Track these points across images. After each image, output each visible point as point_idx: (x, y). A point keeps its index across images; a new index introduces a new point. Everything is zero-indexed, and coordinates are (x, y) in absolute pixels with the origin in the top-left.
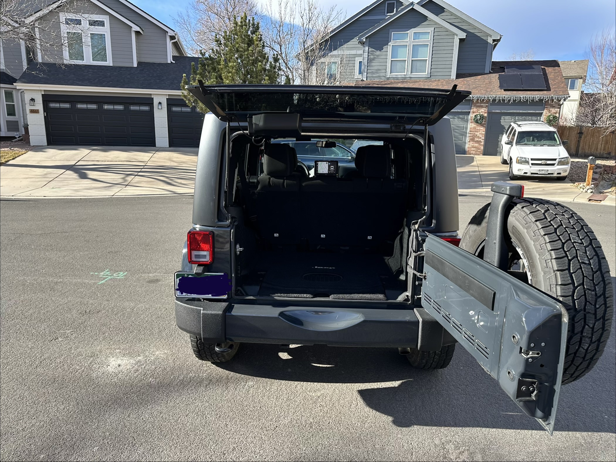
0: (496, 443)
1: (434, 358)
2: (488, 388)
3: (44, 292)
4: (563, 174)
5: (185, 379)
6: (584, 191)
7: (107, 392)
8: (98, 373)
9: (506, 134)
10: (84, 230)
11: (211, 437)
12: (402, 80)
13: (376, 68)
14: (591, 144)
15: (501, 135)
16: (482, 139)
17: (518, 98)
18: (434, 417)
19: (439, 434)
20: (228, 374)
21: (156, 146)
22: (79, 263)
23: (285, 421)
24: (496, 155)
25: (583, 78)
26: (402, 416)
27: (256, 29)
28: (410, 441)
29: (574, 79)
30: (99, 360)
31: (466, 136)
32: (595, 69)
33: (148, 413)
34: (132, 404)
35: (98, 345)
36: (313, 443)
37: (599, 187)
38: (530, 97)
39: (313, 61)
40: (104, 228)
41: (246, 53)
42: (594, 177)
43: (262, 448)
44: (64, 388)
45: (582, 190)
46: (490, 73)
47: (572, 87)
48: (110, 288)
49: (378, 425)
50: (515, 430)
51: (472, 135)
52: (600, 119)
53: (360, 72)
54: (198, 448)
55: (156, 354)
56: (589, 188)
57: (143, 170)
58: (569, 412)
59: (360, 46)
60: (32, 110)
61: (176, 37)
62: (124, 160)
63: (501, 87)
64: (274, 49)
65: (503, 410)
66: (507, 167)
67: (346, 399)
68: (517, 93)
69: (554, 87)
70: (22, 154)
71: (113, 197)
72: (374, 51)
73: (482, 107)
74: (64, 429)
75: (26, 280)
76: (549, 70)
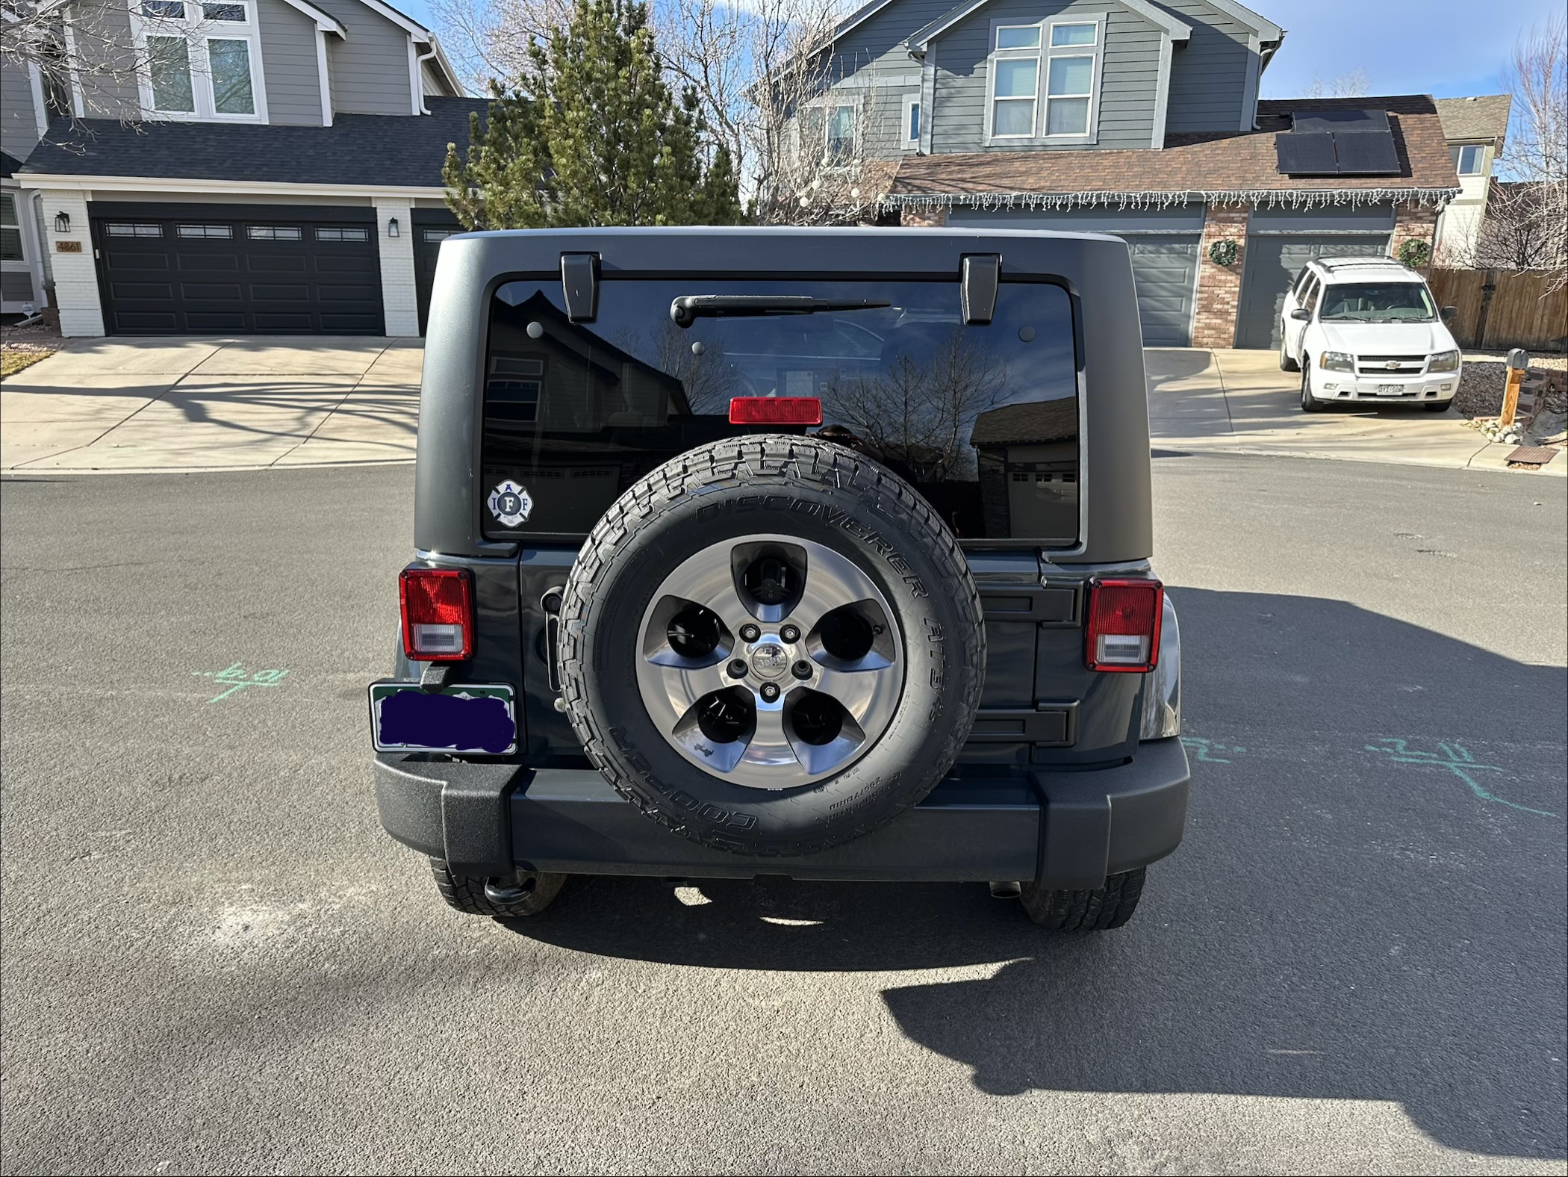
0: (1253, 1139)
1: (1088, 902)
2: (1236, 980)
3: (65, 727)
4: (1442, 396)
5: (421, 963)
6: (1497, 439)
7: (207, 1001)
8: (189, 951)
9: (1295, 293)
10: (185, 558)
11: (478, 1128)
12: (1022, 154)
13: (954, 121)
14: (1514, 315)
15: (1282, 294)
16: (1233, 307)
17: (1326, 196)
18: (1086, 1065)
19: (1100, 1115)
20: (537, 950)
21: (387, 335)
22: (164, 647)
23: (683, 1080)
24: (1267, 347)
25: (1496, 143)
26: (1000, 1062)
27: (638, 18)
28: (1019, 1137)
29: (1472, 145)
30: (193, 913)
31: (1191, 299)
32: (1526, 117)
33: (311, 1061)
34: (272, 1035)
35: (195, 871)
36: (755, 1143)
37: (1535, 428)
38: (1357, 195)
39: (792, 106)
40: (240, 551)
41: (612, 85)
42: (1522, 402)
43: (614, 1161)
44: (94, 993)
45: (1490, 435)
46: (1254, 131)
47: (1468, 167)
48: (240, 713)
49: (934, 1091)
50: (1305, 1100)
51: (1206, 295)
52: (1539, 249)
53: (915, 134)
54: (440, 1162)
55: (348, 895)
56: (1509, 431)
57: (351, 396)
58: (1454, 1047)
59: (913, 63)
60: (62, 243)
61: (433, 46)
62: (301, 370)
63: (1282, 168)
64: (688, 76)
65: (1275, 1042)
66: (1297, 378)
67: (850, 1018)
68: (1323, 184)
69: (1420, 165)
70: (41, 360)
71: (273, 467)
72: (948, 77)
73: (1232, 221)
74: (83, 1110)
75: (22, 693)
76: (1407, 121)
